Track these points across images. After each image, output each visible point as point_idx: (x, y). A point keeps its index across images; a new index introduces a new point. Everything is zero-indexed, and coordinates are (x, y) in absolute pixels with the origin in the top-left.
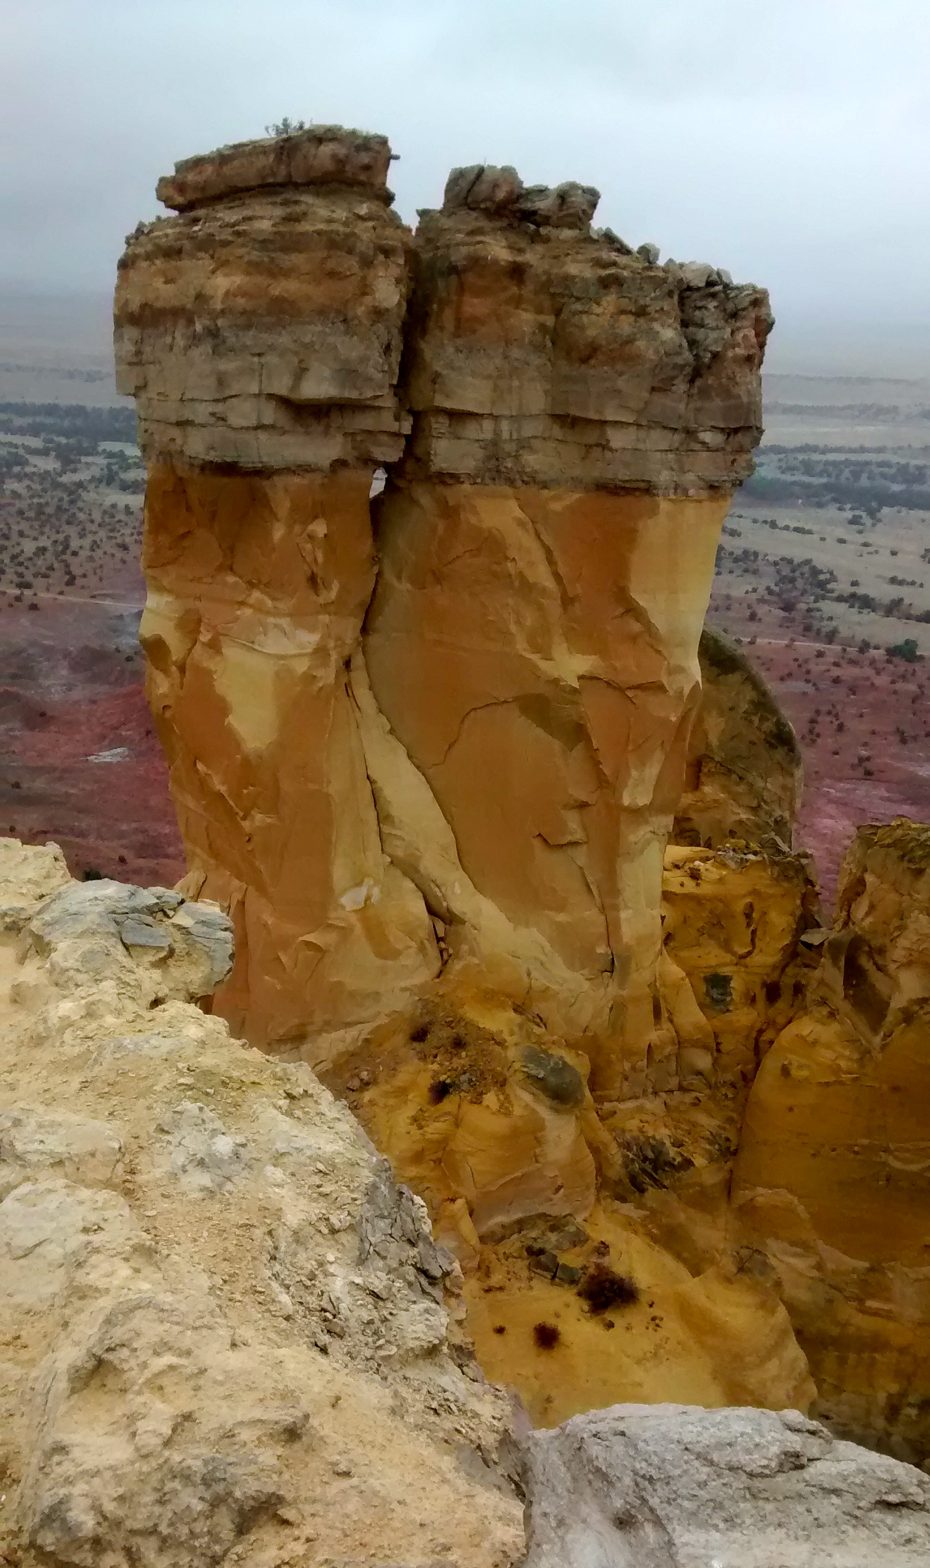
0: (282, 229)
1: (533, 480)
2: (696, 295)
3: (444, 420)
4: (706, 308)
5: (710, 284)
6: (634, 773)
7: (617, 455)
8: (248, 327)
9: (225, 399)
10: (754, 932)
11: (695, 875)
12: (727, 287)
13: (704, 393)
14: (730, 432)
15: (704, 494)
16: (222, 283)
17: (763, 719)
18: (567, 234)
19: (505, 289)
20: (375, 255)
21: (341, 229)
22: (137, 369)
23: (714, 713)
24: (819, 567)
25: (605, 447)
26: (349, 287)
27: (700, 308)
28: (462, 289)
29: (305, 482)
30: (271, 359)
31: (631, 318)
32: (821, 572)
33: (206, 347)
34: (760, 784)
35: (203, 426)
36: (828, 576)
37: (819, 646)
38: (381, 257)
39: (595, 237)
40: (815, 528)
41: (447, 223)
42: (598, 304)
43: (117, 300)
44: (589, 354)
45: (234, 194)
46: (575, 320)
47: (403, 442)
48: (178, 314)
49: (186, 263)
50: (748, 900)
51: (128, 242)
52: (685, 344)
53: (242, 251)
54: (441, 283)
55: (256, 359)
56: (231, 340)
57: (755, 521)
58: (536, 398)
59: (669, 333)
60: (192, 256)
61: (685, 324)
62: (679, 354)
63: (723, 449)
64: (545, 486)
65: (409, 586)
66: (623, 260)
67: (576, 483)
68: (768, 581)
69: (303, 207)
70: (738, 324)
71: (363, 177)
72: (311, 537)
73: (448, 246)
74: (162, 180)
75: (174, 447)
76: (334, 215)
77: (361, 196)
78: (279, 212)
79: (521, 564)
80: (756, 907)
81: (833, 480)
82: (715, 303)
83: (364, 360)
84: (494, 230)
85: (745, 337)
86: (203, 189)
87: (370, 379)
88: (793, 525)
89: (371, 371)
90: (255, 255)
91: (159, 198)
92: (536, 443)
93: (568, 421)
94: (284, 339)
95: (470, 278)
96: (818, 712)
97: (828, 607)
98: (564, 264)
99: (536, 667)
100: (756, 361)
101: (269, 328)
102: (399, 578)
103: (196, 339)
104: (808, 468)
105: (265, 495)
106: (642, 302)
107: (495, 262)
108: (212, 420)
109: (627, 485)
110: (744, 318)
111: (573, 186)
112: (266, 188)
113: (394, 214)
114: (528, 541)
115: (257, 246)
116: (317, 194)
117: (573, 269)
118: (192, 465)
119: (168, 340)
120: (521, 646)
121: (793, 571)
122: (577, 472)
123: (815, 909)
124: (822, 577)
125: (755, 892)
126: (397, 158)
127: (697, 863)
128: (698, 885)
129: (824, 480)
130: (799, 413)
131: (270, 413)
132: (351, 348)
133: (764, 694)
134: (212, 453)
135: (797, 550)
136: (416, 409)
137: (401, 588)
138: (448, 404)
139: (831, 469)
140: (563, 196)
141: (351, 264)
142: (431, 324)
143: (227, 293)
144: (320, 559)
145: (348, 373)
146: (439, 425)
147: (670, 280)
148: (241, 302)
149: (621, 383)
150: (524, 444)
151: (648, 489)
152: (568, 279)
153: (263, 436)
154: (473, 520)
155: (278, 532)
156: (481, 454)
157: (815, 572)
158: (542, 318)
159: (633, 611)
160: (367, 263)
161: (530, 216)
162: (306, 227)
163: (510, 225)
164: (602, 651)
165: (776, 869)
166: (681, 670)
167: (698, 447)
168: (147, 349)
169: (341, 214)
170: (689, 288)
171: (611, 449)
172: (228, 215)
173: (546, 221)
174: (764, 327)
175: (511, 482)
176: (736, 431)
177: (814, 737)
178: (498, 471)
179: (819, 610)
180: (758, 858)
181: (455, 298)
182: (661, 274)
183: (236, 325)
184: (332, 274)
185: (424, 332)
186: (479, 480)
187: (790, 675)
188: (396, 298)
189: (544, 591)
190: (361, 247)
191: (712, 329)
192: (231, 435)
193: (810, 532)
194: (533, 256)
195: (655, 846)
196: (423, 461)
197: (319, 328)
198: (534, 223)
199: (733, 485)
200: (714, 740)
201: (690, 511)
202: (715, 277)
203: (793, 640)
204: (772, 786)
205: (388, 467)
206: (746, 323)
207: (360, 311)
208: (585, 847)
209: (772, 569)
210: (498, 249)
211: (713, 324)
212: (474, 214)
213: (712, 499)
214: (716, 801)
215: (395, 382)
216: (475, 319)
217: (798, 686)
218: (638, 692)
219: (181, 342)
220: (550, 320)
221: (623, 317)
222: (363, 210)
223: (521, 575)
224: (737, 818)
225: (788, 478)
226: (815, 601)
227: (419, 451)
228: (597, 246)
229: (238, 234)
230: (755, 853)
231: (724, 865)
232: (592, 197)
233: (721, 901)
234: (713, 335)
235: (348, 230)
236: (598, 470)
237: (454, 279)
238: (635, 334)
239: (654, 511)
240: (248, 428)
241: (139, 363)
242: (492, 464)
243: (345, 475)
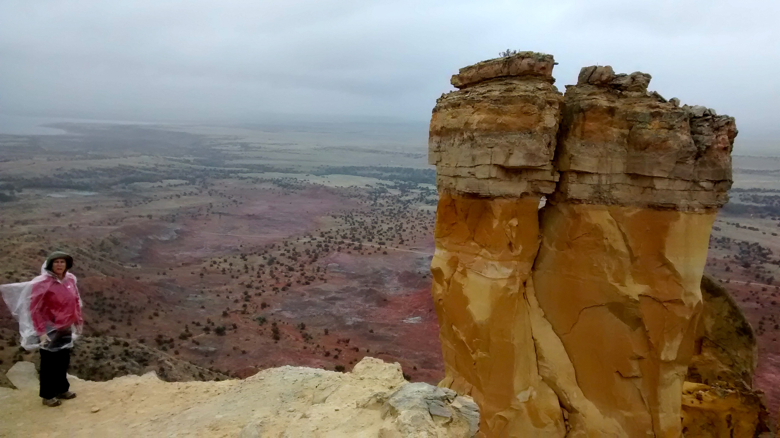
0: (504, 95)
1: (616, 202)
2: (698, 120)
3: (575, 175)
4: (703, 126)
5: (705, 115)
6: (667, 344)
7: (659, 192)
8: (487, 136)
9: (475, 166)
10: (732, 431)
11: (699, 398)
12: (713, 116)
13: (703, 164)
14: (715, 182)
15: (703, 211)
16: (477, 118)
17: (735, 321)
18: (635, 94)
19: (606, 118)
20: (545, 106)
21: (531, 94)
22: (438, 153)
23: (709, 316)
24: (762, 246)
25: (653, 188)
26: (534, 118)
27: (700, 126)
28: (585, 119)
29: (509, 202)
30: (496, 149)
31: (666, 131)
32: (764, 249)
33: (468, 145)
34: (734, 353)
35: (464, 177)
36: (767, 251)
37: (763, 285)
38: (548, 106)
39: (649, 95)
40: (759, 228)
41: (578, 90)
42: (650, 124)
43: (431, 125)
44: (645, 146)
45: (484, 80)
46: (639, 131)
47: (554, 186)
48: (456, 130)
49: (461, 110)
50: (729, 413)
51: (437, 102)
52: (693, 142)
53: (486, 104)
54: (575, 116)
55: (490, 149)
56: (479, 142)
57: (728, 224)
58: (619, 166)
59: (685, 137)
60: (464, 107)
61: (692, 133)
62: (690, 146)
63: (713, 190)
64: (622, 205)
65: (556, 250)
66: (662, 105)
67: (638, 204)
68: (735, 252)
69: (514, 85)
70: (719, 133)
71: (541, 72)
72: (511, 226)
73: (579, 101)
74: (453, 76)
75: (451, 186)
76: (528, 89)
77: (540, 80)
78: (504, 88)
79: (610, 241)
80: (733, 416)
81: (769, 205)
82: (708, 124)
83: (539, 149)
84: (600, 93)
85: (723, 139)
86: (471, 79)
87: (540, 158)
88: (748, 226)
89: (542, 155)
90: (492, 106)
91: (451, 84)
92: (618, 186)
93: (634, 176)
94: (503, 141)
95: (588, 114)
96: (764, 318)
97: (768, 266)
98: (634, 107)
99: (617, 290)
100: (729, 150)
101: (496, 137)
102: (550, 245)
103: (464, 141)
104: (755, 199)
105: (491, 208)
106: (671, 124)
107: (601, 106)
108: (469, 175)
109: (664, 206)
110: (722, 130)
111: (639, 73)
112: (499, 78)
113: (555, 87)
114: (613, 229)
115: (493, 102)
116: (521, 80)
117: (638, 109)
118: (458, 194)
119: (452, 141)
120: (610, 279)
121: (749, 248)
122: (638, 199)
123: (766, 421)
124: (764, 252)
125: (732, 409)
126: (557, 64)
127: (700, 391)
128: (701, 403)
129: (764, 205)
130: (751, 173)
131: (494, 173)
132: (532, 144)
133: (735, 308)
134: (468, 189)
135: (752, 238)
136: (561, 170)
137: (551, 249)
138: (577, 169)
139: (767, 199)
140: (634, 78)
141: (535, 108)
142: (570, 134)
143: (479, 122)
144: (514, 236)
145: (531, 155)
146: (572, 177)
147: (686, 113)
148: (484, 125)
149: (661, 159)
150: (612, 186)
151: (675, 208)
152: (635, 113)
153: (491, 182)
154: (587, 220)
155: (495, 224)
156: (592, 190)
157: (760, 249)
158: (623, 131)
159: (667, 264)
160: (542, 108)
161: (618, 87)
162: (515, 94)
163: (609, 91)
164: (650, 282)
165: (744, 398)
166: (691, 294)
167: (699, 189)
168: (443, 146)
169: (531, 87)
170: (695, 117)
171: (655, 189)
172: (481, 90)
173: (626, 88)
174: (733, 134)
175: (606, 203)
176: (719, 182)
177: (762, 331)
178: (600, 198)
179: (763, 268)
180: (734, 392)
181: (581, 122)
182: (681, 111)
183: (482, 135)
184: (526, 113)
185: (566, 137)
186: (590, 202)
187: (748, 299)
188: (554, 123)
189: (621, 254)
190: (539, 102)
191: (706, 135)
192: (477, 181)
193: (757, 230)
194: (619, 104)
195: (678, 382)
196: (564, 193)
197: (519, 136)
198: (619, 90)
199: (718, 207)
200: (709, 329)
201: (695, 218)
202: (708, 112)
203: (749, 282)
204: (740, 354)
205: (547, 196)
206: (723, 132)
207: (538, 128)
208: (641, 380)
209: (738, 247)
210: (603, 101)
211: (706, 133)
212: (592, 86)
213: (707, 213)
214: (711, 361)
215: (552, 159)
216: (592, 132)
217: (754, 305)
218: (669, 304)
219: (457, 142)
220: (626, 132)
221: (662, 130)
222: (541, 86)
223: (611, 247)
224: (722, 370)
225: (745, 203)
226: (761, 263)
227: (562, 189)
228: (649, 99)
229: (485, 97)
230: (732, 389)
231: (715, 394)
232: (648, 78)
233: (713, 412)
234: (706, 138)
235: (533, 95)
236: (649, 198)
237: (581, 114)
238: (668, 137)
239: (678, 217)
240: (484, 179)
241: (439, 151)
242: (597, 195)
243: (526, 199)
